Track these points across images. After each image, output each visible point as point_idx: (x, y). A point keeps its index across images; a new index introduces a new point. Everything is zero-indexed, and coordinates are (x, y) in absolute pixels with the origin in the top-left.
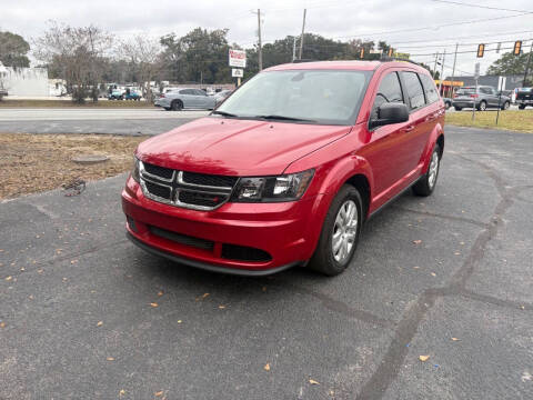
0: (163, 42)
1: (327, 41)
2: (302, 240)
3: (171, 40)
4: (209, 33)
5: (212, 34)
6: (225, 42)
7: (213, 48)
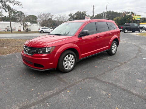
0: (69, 15)
1: (115, 12)
2: (52, 63)
3: (71, 15)
4: (81, 12)
5: (82, 13)
6: (86, 14)
7: (82, 16)
